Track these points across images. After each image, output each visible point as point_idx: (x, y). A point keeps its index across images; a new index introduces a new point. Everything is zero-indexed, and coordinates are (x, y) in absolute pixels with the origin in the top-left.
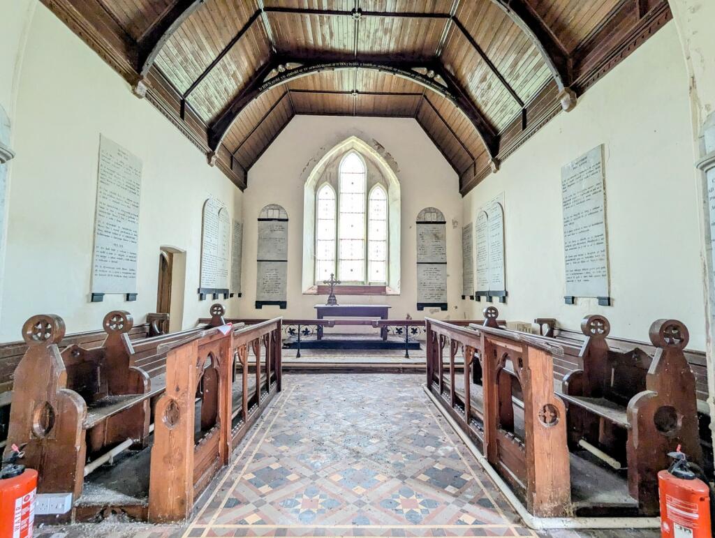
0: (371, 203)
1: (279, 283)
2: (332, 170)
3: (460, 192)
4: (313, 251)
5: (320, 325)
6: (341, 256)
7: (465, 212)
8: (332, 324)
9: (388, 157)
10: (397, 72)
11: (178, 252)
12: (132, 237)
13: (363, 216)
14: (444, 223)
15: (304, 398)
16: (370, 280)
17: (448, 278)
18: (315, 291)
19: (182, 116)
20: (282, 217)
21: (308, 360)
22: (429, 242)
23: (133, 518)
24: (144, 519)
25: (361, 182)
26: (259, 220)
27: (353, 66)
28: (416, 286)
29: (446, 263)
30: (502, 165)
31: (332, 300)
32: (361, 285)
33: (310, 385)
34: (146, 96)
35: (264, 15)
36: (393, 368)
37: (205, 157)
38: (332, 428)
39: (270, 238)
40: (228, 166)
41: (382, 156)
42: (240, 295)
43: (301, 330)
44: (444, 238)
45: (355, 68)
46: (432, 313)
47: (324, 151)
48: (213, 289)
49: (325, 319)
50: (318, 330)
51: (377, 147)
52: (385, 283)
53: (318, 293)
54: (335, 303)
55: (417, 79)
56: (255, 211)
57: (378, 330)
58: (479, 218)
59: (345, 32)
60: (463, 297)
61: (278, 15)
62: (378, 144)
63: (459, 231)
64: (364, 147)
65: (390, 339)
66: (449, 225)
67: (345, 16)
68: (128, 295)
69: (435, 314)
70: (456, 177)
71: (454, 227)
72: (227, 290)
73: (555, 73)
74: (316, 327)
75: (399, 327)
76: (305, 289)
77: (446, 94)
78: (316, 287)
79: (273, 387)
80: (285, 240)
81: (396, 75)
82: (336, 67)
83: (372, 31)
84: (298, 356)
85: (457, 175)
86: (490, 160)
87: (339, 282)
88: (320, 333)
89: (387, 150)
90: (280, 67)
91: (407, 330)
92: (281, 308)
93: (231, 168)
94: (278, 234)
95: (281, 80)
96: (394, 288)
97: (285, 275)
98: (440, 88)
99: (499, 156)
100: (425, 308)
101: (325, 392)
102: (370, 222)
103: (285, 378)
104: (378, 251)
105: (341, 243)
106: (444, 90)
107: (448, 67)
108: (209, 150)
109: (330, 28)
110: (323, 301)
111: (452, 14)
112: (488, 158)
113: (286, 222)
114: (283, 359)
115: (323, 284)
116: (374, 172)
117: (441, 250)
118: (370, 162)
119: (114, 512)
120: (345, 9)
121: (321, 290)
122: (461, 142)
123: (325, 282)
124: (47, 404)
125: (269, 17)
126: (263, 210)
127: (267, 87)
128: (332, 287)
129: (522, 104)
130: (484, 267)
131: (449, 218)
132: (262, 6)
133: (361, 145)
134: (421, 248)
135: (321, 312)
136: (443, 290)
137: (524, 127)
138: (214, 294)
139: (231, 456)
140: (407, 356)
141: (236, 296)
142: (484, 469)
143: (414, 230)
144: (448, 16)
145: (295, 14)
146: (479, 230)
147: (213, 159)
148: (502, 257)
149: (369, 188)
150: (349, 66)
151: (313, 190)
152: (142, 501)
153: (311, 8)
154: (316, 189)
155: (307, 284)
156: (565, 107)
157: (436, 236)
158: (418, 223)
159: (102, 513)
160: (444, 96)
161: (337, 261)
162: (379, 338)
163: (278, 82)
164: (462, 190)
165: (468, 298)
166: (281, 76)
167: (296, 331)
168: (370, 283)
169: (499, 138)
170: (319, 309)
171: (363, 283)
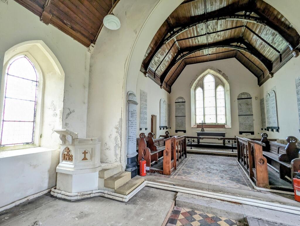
0: (217, 93)
1: (183, 124)
2: (201, 82)
3: (258, 84)
4: (195, 112)
5: (199, 139)
6: (206, 114)
7: (261, 93)
8: (203, 138)
9: (224, 75)
10: (224, 47)
11: (155, 116)
12: (146, 114)
13: (214, 98)
14: (251, 98)
15: (194, 160)
16: (218, 122)
17: (254, 121)
18: (196, 127)
19: (155, 78)
20: (183, 101)
21: (195, 150)
22: (244, 107)
23: (160, 173)
24: (162, 174)
25: (213, 85)
26: (175, 103)
27: (207, 48)
28: (238, 125)
29: (253, 115)
30: (274, 75)
31: (203, 130)
32: (214, 124)
33: (196, 157)
34: (148, 76)
35: (177, 42)
36: (227, 155)
37: (160, 87)
38: (203, 167)
39: (179, 109)
40: (165, 87)
41: (221, 75)
42: (170, 128)
43: (192, 140)
44: (251, 104)
45: (207, 49)
46: (247, 136)
47: (198, 76)
48: (163, 126)
49: (200, 136)
50: (198, 140)
51: (218, 71)
52: (225, 124)
53: (197, 128)
54: (204, 131)
55: (233, 47)
56: (174, 100)
57: (222, 141)
58: (267, 96)
59: (203, 39)
60: (262, 129)
61: (180, 41)
62: (219, 70)
63: (259, 101)
64: (213, 72)
65: (226, 145)
66: (253, 99)
67: (203, 36)
68: (146, 128)
69: (248, 136)
70: (256, 78)
71: (256, 100)
72: (167, 127)
73: (288, 44)
74: (197, 139)
75: (229, 140)
76: (192, 126)
77: (246, 51)
78: (196, 125)
79: (184, 156)
80: (184, 109)
81: (224, 48)
82: (201, 50)
83: (213, 37)
84: (191, 148)
85: (257, 78)
86: (268, 73)
87: (205, 123)
88: (199, 142)
89: (223, 72)
90: (181, 54)
91: (232, 141)
92: (184, 132)
93: (167, 87)
94: (182, 107)
95: (182, 58)
96: (229, 125)
97: (185, 121)
98: (243, 49)
99: (272, 72)
100: (243, 134)
101: (201, 159)
102: (217, 100)
103: (187, 154)
104: (221, 111)
105: (206, 109)
106: (244, 49)
107: (246, 41)
108: (161, 84)
109: (198, 40)
110: (199, 130)
111: (245, 25)
112: (267, 72)
113: (184, 103)
114: (187, 149)
115: (199, 124)
116: (218, 80)
117: (250, 109)
118: (216, 77)
119: (157, 172)
120: (202, 34)
121: (198, 126)
122: (256, 66)
123: (200, 124)
124: (144, 150)
125: (178, 42)
126: (177, 99)
127: (178, 62)
128: (202, 125)
129: (279, 52)
130: (270, 117)
131: (253, 96)
132: (176, 40)
133: (212, 72)
134: (240, 109)
135: (199, 134)
136: (252, 126)
137: (281, 61)
138: (163, 128)
139: (177, 168)
140: (233, 151)
141: (169, 128)
142: (248, 180)
143: (236, 102)
144: (243, 26)
145: (186, 40)
146: (267, 101)
147: (162, 86)
148: (276, 113)
149: (216, 87)
150: (205, 49)
151: (194, 90)
152: (162, 170)
153: (191, 37)
154: (195, 90)
155: (193, 124)
156: (295, 56)
157: (247, 104)
158: (238, 99)
159: (155, 172)
160: (245, 51)
161: (204, 115)
162: (222, 145)
163: (181, 59)
164: (259, 84)
165: (264, 129)
166: (182, 57)
167: (190, 141)
168: (218, 124)
169: (272, 64)
170: (198, 133)
171: (215, 123)
